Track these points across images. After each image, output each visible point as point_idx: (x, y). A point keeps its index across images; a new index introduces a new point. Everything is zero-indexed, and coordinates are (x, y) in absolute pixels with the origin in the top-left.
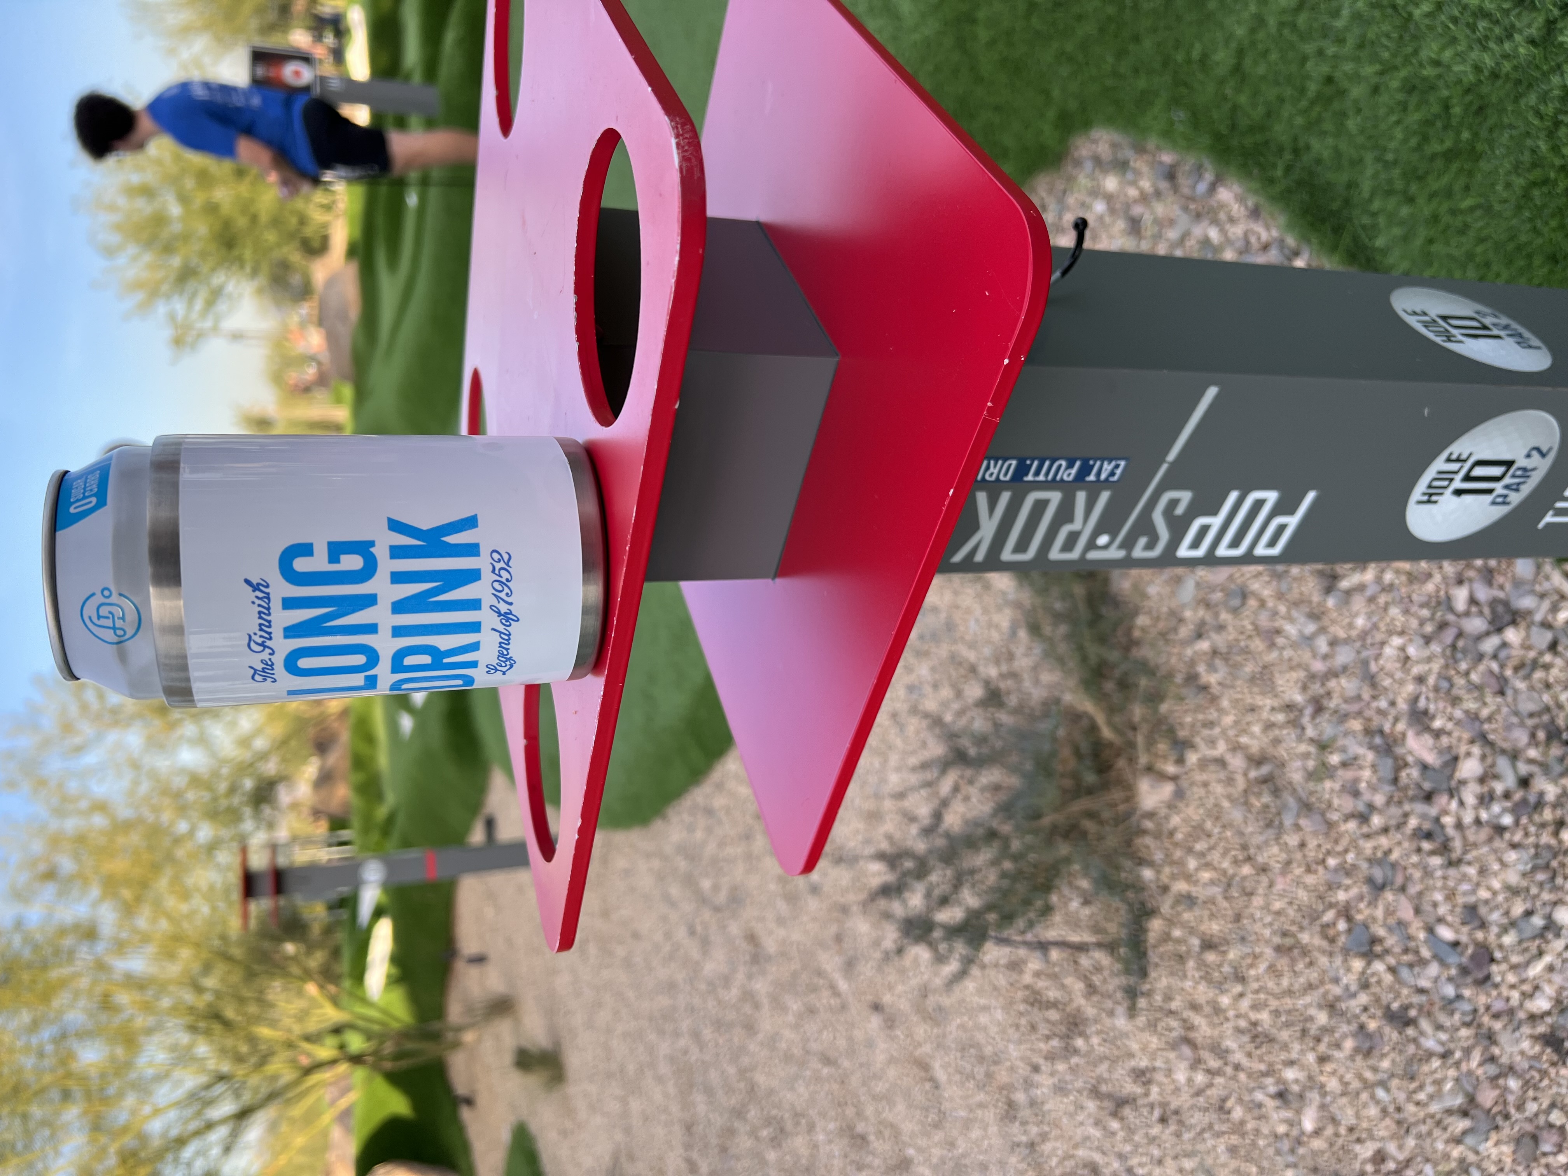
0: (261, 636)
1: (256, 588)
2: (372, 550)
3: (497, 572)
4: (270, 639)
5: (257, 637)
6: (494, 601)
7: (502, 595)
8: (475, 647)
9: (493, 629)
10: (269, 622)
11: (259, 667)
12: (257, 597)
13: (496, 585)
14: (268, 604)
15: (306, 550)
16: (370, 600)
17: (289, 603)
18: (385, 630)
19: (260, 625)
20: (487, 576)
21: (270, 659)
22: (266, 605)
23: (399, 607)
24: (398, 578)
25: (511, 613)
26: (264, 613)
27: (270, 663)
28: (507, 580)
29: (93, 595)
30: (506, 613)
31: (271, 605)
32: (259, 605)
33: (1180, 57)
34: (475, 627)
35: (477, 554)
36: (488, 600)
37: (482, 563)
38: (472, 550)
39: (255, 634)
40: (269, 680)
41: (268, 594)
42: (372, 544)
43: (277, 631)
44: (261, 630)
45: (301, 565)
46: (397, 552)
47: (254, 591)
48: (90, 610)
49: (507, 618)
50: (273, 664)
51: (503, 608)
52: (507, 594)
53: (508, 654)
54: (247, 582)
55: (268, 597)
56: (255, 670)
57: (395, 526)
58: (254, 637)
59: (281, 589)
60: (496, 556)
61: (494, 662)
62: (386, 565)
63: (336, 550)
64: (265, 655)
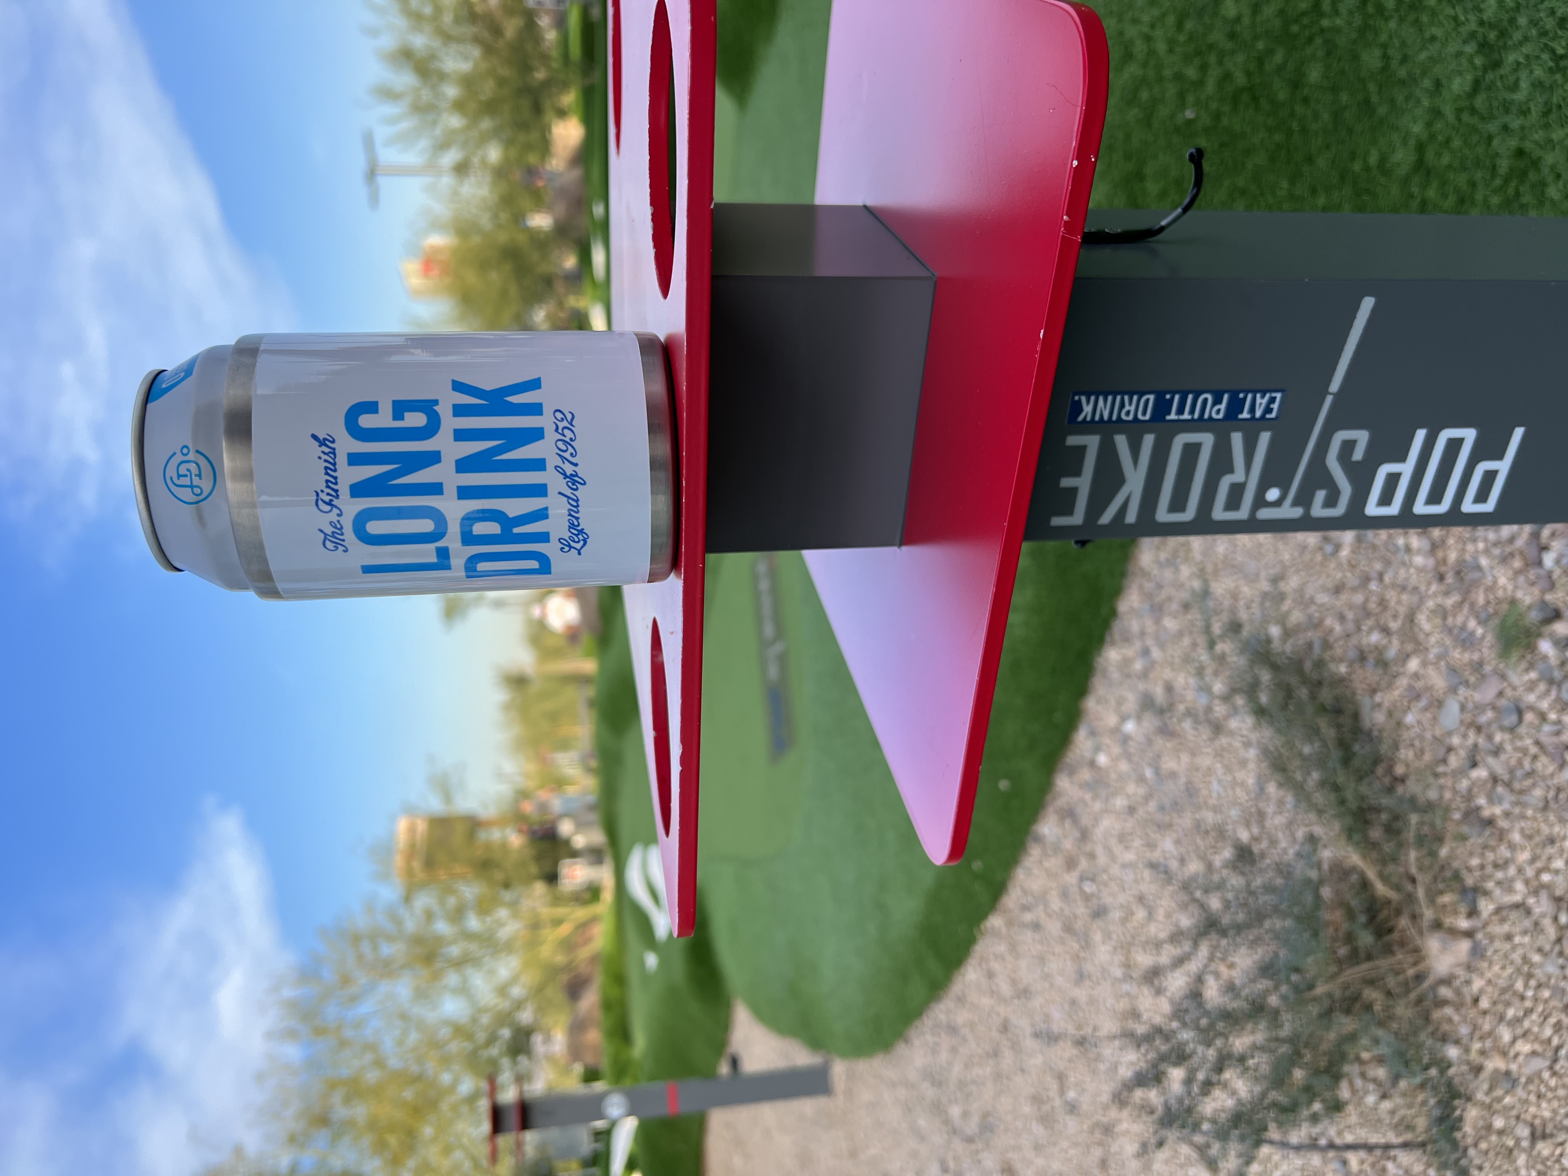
0: (328, 494)
1: (322, 443)
2: (435, 408)
3: (560, 431)
4: (337, 497)
5: (325, 494)
6: (559, 462)
7: (567, 455)
8: (541, 515)
9: (560, 493)
10: (335, 478)
11: (329, 530)
12: (323, 452)
13: (560, 444)
14: (334, 459)
15: (371, 407)
16: (434, 458)
17: (355, 459)
18: (450, 490)
19: (327, 481)
20: (551, 436)
21: (338, 521)
22: (332, 461)
23: (464, 465)
24: (461, 435)
25: (577, 475)
26: (331, 468)
27: (339, 526)
28: (571, 439)
29: (174, 454)
30: (572, 475)
31: (336, 460)
32: (326, 461)
33: (1357, 167)
34: (540, 490)
35: (540, 413)
36: (552, 460)
37: (545, 421)
38: (536, 409)
39: (322, 491)
40: (341, 548)
41: (334, 449)
42: (436, 402)
43: (344, 488)
44: (328, 487)
45: (366, 421)
46: (459, 411)
47: (320, 446)
48: (171, 472)
49: (574, 480)
50: (342, 528)
51: (569, 469)
52: (572, 454)
53: (578, 525)
54: (314, 437)
55: (333, 452)
56: (326, 535)
57: (458, 386)
58: (321, 495)
59: (346, 445)
60: (559, 415)
61: (566, 535)
62: (449, 423)
63: (400, 408)
64: (333, 516)
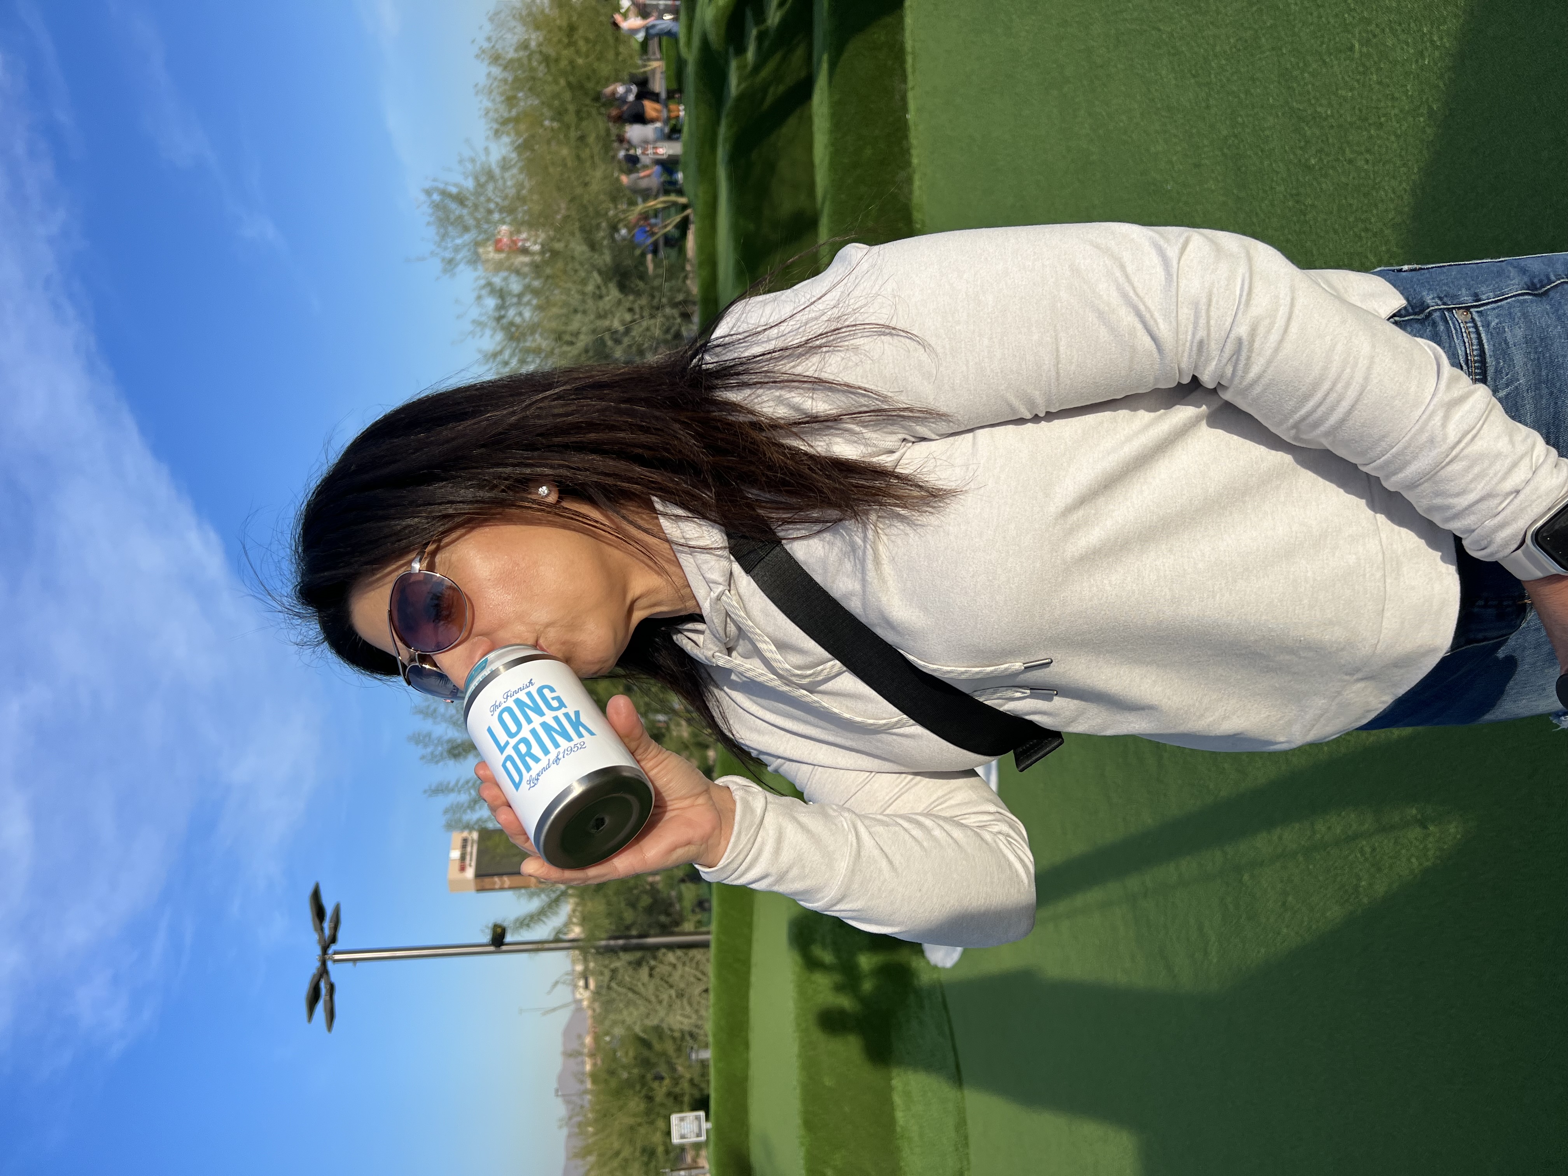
0: (511, 694)
1: (531, 682)
2: (564, 708)
3: (575, 746)
4: (511, 697)
6: (561, 752)
7: (566, 754)
8: (537, 761)
9: (549, 761)
10: (518, 693)
11: (497, 703)
12: (526, 684)
13: (569, 749)
14: (525, 688)
16: (542, 714)
17: (529, 694)
18: (532, 727)
20: (571, 745)
21: (502, 703)
23: (544, 725)
24: (556, 719)
26: (521, 689)
32: (523, 686)
34: (547, 754)
35: (580, 737)
37: (577, 740)
40: (492, 712)
41: (529, 687)
43: (515, 697)
44: (514, 692)
46: (567, 715)
49: (557, 762)
51: (560, 757)
54: (531, 679)
57: (577, 713)
59: (533, 689)
60: (582, 743)
61: (534, 776)
62: (560, 714)
63: (558, 699)
64: (503, 700)
